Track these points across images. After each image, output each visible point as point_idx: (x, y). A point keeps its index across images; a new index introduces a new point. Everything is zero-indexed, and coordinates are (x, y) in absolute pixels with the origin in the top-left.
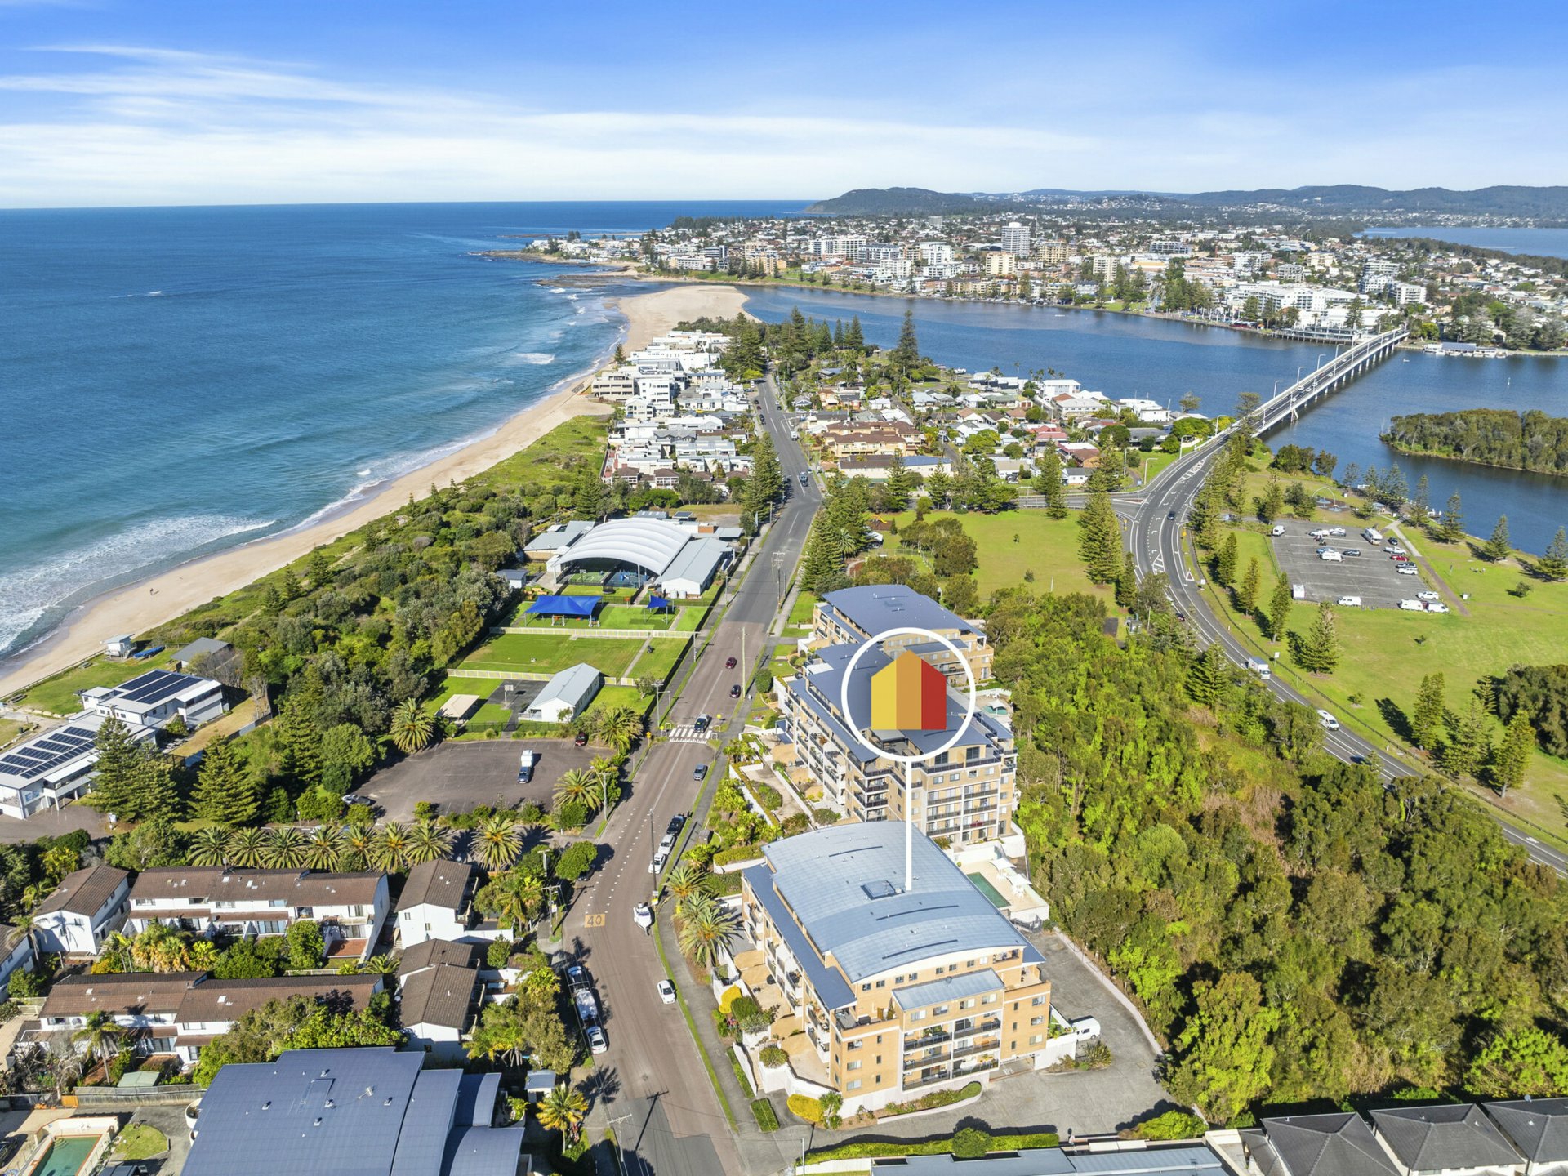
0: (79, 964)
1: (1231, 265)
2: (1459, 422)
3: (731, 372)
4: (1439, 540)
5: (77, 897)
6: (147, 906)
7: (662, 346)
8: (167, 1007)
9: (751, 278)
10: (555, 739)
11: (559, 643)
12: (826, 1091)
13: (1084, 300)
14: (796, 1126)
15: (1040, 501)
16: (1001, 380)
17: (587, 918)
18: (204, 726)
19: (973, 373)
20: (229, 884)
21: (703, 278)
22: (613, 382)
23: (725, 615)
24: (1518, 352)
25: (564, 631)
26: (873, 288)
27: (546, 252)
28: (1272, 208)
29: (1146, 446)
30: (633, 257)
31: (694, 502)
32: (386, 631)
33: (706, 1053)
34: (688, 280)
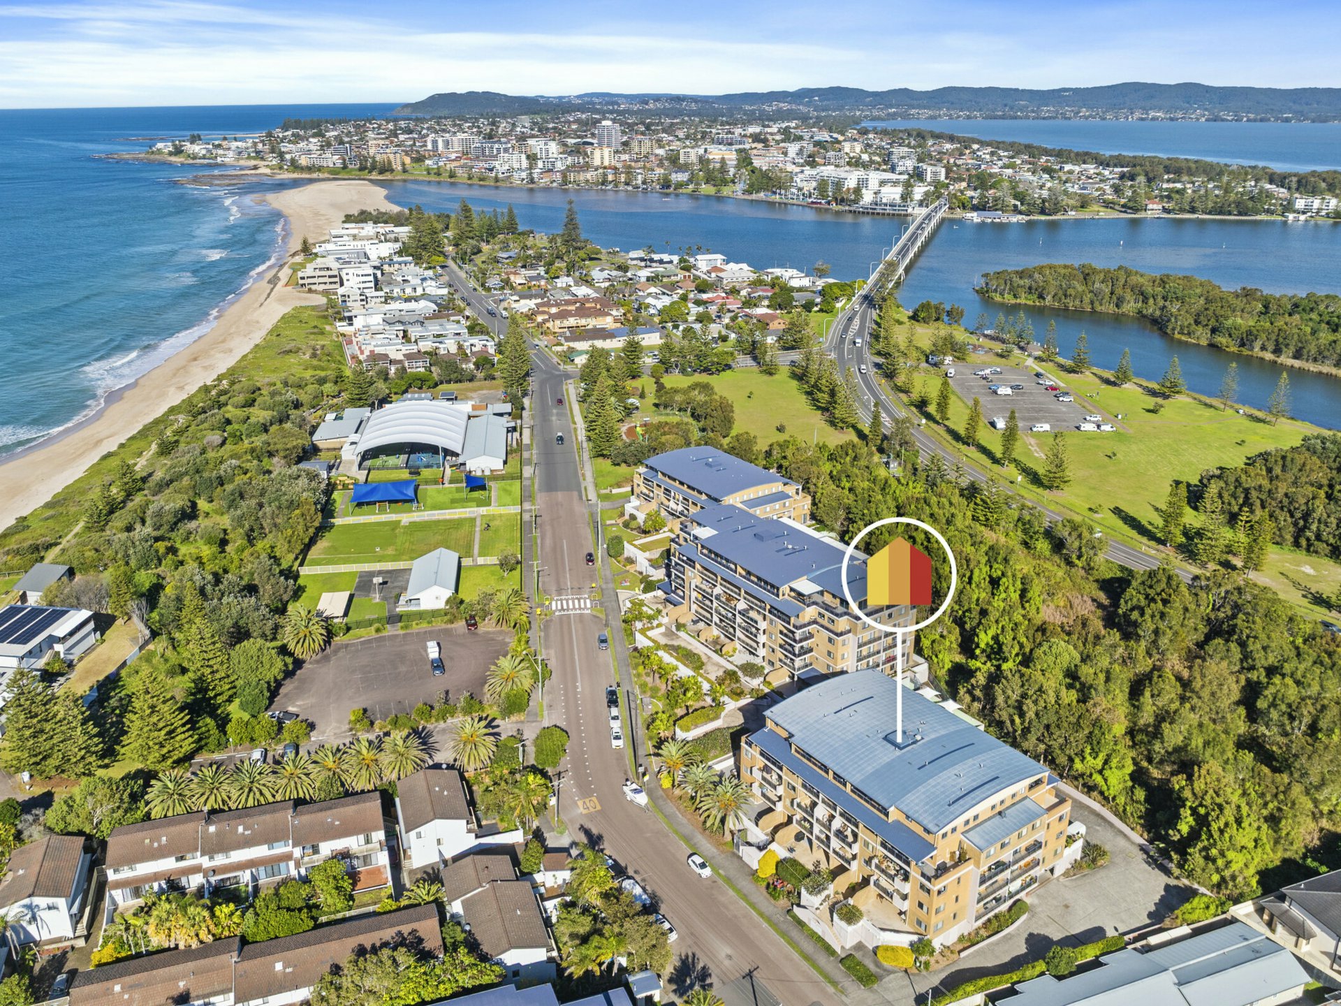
0: (59, 953)
1: (785, 154)
2: (1036, 275)
3: (418, 260)
4: (1070, 372)
5: (42, 878)
6: (126, 874)
7: (346, 238)
8: (217, 987)
9: (381, 173)
10: (444, 626)
11: (393, 530)
12: (915, 938)
13: (680, 185)
14: (892, 976)
15: (749, 361)
16: (656, 257)
17: (580, 803)
18: (81, 659)
19: (628, 252)
20: (218, 834)
21: (336, 174)
22: (318, 273)
23: (536, 486)
24: (1031, 217)
25: (393, 517)
26: (497, 179)
27: (171, 154)
28: (785, 106)
29: (808, 307)
30: (259, 155)
31: (449, 382)
32: (222, 536)
33: (769, 920)
34: (321, 176)
